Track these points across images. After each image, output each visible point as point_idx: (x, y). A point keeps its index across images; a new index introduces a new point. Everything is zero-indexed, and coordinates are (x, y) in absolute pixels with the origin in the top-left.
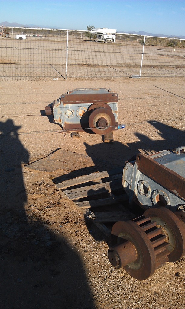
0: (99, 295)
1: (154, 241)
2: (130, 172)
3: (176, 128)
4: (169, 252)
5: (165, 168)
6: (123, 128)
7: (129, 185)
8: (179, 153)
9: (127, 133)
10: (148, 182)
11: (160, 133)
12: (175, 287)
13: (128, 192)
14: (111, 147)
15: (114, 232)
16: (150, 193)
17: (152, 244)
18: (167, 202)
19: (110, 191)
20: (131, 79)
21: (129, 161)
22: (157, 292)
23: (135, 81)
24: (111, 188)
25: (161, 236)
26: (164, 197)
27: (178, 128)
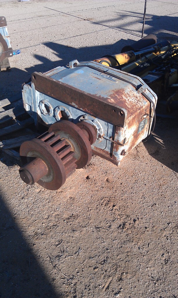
0: (20, 213)
1: (60, 152)
2: (29, 94)
3: (71, 46)
4: (76, 159)
5: (61, 83)
6: (19, 53)
7: (31, 107)
8: (73, 67)
9: (24, 58)
10: (48, 100)
11: (57, 53)
12: (87, 188)
13: (32, 115)
14: (9, 75)
15: (22, 154)
16: (53, 111)
17: (59, 155)
18: (69, 116)
19: (14, 118)
20: (20, 2)
21: (26, 83)
22: (72, 197)
23: (25, 4)
24: (14, 114)
25: (66, 147)
26: (65, 112)
27: (73, 47)
